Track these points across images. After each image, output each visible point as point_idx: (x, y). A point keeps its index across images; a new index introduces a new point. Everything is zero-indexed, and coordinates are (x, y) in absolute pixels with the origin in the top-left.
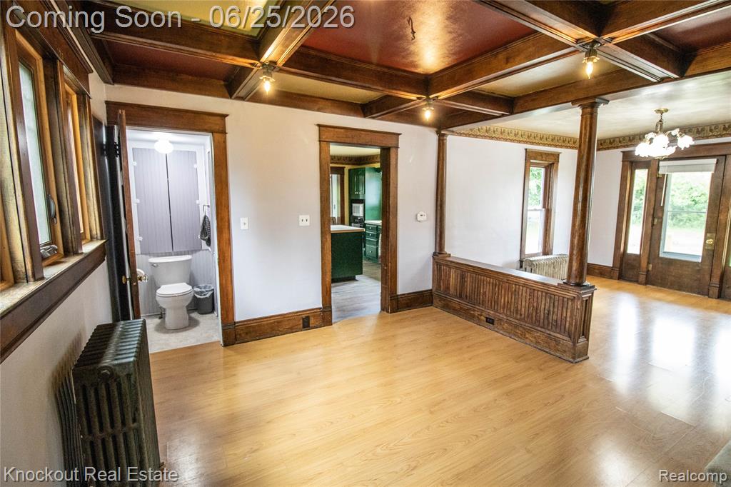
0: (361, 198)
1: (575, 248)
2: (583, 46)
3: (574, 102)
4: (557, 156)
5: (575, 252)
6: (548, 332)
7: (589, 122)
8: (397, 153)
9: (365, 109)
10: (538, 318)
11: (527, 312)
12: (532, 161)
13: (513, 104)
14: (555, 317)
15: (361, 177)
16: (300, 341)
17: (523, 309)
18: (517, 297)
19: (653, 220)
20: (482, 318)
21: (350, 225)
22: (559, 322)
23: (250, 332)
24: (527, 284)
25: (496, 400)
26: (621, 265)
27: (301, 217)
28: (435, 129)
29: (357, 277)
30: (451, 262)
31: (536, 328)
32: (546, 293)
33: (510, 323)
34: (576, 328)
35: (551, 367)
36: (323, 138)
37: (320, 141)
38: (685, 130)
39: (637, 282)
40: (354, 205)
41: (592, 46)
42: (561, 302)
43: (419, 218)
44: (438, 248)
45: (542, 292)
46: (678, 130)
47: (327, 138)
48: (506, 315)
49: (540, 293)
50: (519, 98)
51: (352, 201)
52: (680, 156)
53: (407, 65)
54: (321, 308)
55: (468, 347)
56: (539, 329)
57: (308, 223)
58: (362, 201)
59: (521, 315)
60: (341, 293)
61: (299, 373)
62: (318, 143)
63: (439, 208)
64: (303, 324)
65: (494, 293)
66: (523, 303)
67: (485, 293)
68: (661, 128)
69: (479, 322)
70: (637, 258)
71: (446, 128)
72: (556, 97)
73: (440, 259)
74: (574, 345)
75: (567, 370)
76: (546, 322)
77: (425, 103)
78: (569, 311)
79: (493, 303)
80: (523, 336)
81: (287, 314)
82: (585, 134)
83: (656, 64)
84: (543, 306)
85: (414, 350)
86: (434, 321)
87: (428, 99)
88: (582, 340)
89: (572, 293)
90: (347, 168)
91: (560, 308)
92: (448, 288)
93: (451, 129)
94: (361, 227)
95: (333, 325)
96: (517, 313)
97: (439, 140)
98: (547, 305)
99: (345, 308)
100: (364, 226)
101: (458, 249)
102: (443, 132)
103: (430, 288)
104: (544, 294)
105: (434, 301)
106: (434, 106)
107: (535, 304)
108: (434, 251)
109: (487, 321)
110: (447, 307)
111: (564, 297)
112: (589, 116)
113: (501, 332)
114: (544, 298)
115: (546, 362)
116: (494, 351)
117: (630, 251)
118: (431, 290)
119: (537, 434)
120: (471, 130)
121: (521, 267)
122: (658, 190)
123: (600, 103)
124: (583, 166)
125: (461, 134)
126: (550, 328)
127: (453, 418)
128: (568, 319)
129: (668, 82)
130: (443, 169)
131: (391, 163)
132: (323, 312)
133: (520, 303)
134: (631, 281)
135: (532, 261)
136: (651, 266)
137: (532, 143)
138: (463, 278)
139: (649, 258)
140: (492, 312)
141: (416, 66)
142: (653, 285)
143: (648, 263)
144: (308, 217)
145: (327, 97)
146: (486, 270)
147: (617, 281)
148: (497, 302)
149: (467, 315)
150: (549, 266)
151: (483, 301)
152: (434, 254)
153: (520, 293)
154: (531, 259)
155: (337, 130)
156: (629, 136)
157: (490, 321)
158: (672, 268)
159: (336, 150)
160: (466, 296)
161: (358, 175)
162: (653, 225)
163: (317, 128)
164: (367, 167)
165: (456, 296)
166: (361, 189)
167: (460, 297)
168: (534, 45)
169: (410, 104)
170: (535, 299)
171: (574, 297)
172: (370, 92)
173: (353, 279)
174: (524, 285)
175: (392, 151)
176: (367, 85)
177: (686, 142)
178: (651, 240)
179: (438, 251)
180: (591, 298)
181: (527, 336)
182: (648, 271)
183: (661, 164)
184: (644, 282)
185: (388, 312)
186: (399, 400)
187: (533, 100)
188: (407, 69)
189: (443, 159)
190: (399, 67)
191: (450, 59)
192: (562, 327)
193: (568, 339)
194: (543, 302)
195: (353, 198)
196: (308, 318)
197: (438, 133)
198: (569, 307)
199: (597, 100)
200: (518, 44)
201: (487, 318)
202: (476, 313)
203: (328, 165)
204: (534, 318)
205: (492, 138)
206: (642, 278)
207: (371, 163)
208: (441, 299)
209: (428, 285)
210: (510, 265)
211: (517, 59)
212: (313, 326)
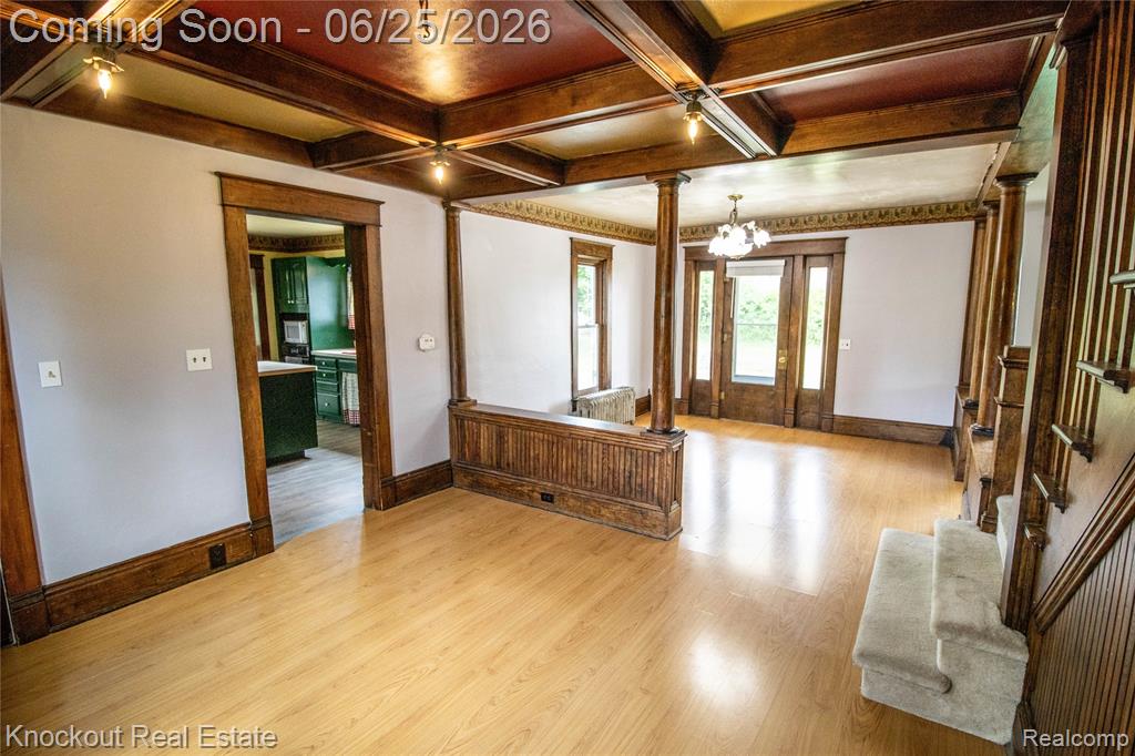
0: (300, 311)
1: (660, 381)
2: (683, 95)
3: (649, 175)
4: (609, 249)
5: (660, 387)
6: (631, 502)
7: (669, 206)
8: (379, 233)
9: (315, 152)
10: (616, 485)
11: (600, 478)
12: (580, 256)
13: (563, 169)
14: (639, 480)
15: (297, 274)
16: (209, 597)
17: (595, 475)
18: (585, 457)
19: (723, 337)
20: (535, 494)
21: (282, 359)
22: (645, 486)
23: (86, 601)
24: (598, 437)
25: (583, 622)
26: (691, 396)
27: (190, 354)
28: (441, 199)
29: (307, 453)
30: (481, 413)
31: (615, 499)
32: (626, 448)
33: (577, 498)
34: (667, 492)
35: (641, 553)
36: (231, 199)
37: (223, 205)
38: (765, 222)
39: (709, 415)
40: (287, 323)
41: (696, 97)
42: (645, 458)
43: (423, 345)
44: (455, 392)
45: (620, 446)
46: (753, 223)
47: (238, 200)
48: (571, 486)
49: (616, 448)
50: (573, 162)
51: (282, 317)
52: (756, 255)
53: (405, 83)
54: (248, 524)
55: (523, 545)
56: (619, 500)
57: (208, 365)
58: (304, 317)
59: (592, 482)
60: (285, 484)
61: (220, 665)
62: (220, 208)
63: (453, 327)
64: (211, 561)
65: (550, 456)
66: (595, 466)
67: (537, 458)
68: (735, 219)
69: (531, 504)
70: (708, 384)
71: (458, 199)
72: (624, 166)
73: (461, 412)
74: (667, 515)
75: (661, 552)
76: (627, 489)
77: (434, 153)
78: (657, 468)
79: (550, 471)
80: (597, 514)
81: (173, 548)
82: (665, 223)
83: (757, 133)
84: (622, 467)
85: (439, 569)
86: (462, 511)
87: (439, 147)
88: (675, 506)
89: (659, 444)
90: (268, 256)
91: (645, 467)
92: (477, 455)
93: (465, 201)
94: (304, 362)
95: (276, 552)
96: (586, 481)
97: (447, 217)
98: (628, 464)
99: (293, 514)
100: (311, 360)
101: (488, 392)
102: (453, 204)
103: (448, 457)
104: (622, 449)
105: (456, 478)
106: (449, 159)
107: (611, 466)
108: (449, 397)
109: (543, 499)
110: (478, 486)
111: (649, 452)
112: (668, 197)
113: (566, 512)
114: (622, 455)
115: (634, 546)
116: (561, 544)
117: (698, 377)
118: (449, 461)
119: (650, 661)
120: (496, 205)
121: (574, 409)
122: (727, 298)
123: (680, 181)
124: (665, 267)
125: (480, 210)
126: (633, 496)
127: (528, 672)
128: (656, 481)
129: (765, 159)
130: (456, 264)
131: (369, 251)
132: (253, 531)
133: (589, 465)
134: (702, 415)
135: (588, 400)
136: (723, 394)
137: (579, 230)
138: (501, 437)
139: (720, 385)
140: (550, 484)
141: (420, 88)
142: (727, 417)
143: (720, 391)
144: (206, 352)
145: (233, 121)
146: (538, 421)
147: (687, 417)
148: (556, 469)
149: (513, 494)
150: (611, 405)
151: (535, 469)
152: (451, 402)
153: (590, 451)
154: (588, 397)
155: (257, 186)
156: (691, 228)
157: (547, 498)
158: (746, 396)
159: (256, 223)
160: (508, 465)
161: (291, 270)
162: (723, 342)
163: (216, 179)
164: (309, 255)
165: (491, 467)
166: (299, 294)
167: (499, 467)
168: (614, 82)
169: (406, 152)
170: (611, 458)
171: (663, 450)
172: (334, 121)
173: (300, 457)
174: (594, 439)
175: (370, 232)
176: (328, 108)
177: (762, 238)
178: (721, 361)
179: (456, 397)
180: (681, 447)
181: (603, 512)
182: (720, 401)
183: (729, 264)
184: (716, 415)
185: (377, 508)
186: (431, 666)
187: (592, 167)
188: (404, 89)
189: (456, 249)
190: (388, 83)
191: (481, 84)
192: (650, 493)
193: (657, 508)
194: (622, 462)
195: (285, 310)
196: (222, 549)
197: (445, 205)
198: (657, 463)
199: (679, 176)
200: (590, 78)
201: (542, 494)
202: (525, 489)
203: (244, 252)
204: (611, 486)
205: (525, 219)
206: (715, 410)
207: (318, 249)
208: (467, 472)
209: (444, 453)
210: (558, 410)
211: (590, 101)
212: (234, 560)
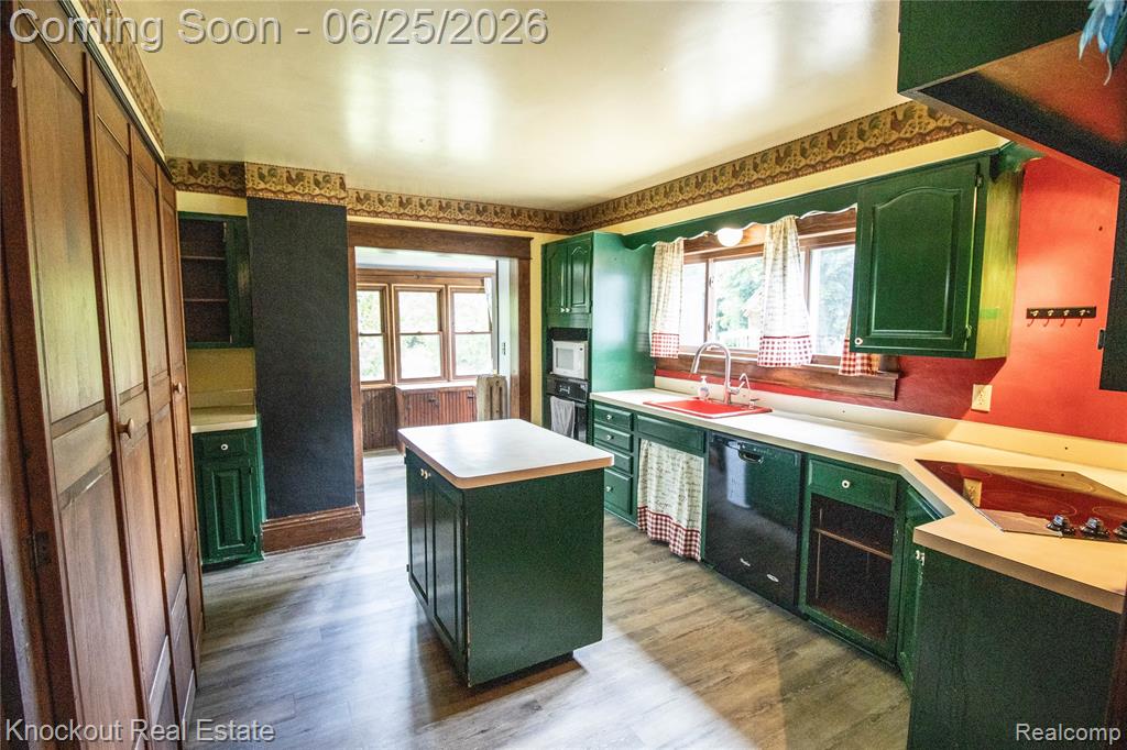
0: (577, 325)
15: (578, 267)
40: (557, 345)
51: (551, 335)
58: (583, 335)
90: (539, 240)
100: (589, 408)
161: (571, 260)
164: (598, 233)
166: (578, 299)
195: (555, 324)
